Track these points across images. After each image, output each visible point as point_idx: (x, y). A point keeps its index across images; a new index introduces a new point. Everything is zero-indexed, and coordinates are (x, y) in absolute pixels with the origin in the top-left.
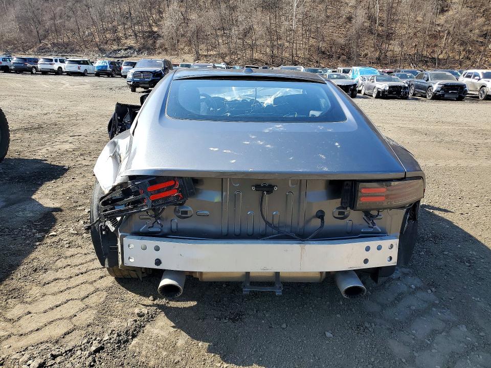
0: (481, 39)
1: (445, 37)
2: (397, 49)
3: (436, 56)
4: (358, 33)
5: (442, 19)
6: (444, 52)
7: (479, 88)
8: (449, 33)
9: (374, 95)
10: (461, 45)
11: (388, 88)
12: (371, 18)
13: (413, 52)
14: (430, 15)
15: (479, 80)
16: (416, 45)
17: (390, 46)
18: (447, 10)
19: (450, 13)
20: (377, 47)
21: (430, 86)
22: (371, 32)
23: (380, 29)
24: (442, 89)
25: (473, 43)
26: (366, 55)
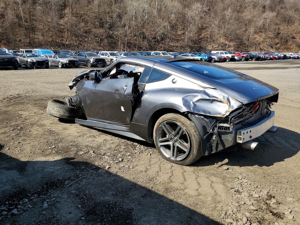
0: (85, 34)
1: (66, 32)
2: (41, 38)
3: (64, 42)
4: (11, 26)
5: (62, 22)
6: (68, 40)
7: (110, 61)
8: (68, 30)
9: (60, 66)
10: (76, 37)
11: (68, 62)
12: (18, 16)
13: (50, 40)
14: (55, 19)
15: (109, 56)
16: (51, 36)
17: (35, 35)
18: (63, 17)
19: (66, 19)
20: (27, 36)
21: (88, 60)
22: (20, 26)
23: (26, 24)
24: (95, 61)
25: (81, 36)
26: (20, 41)
